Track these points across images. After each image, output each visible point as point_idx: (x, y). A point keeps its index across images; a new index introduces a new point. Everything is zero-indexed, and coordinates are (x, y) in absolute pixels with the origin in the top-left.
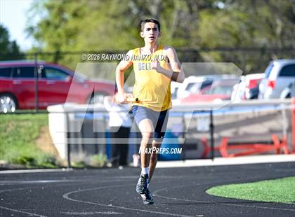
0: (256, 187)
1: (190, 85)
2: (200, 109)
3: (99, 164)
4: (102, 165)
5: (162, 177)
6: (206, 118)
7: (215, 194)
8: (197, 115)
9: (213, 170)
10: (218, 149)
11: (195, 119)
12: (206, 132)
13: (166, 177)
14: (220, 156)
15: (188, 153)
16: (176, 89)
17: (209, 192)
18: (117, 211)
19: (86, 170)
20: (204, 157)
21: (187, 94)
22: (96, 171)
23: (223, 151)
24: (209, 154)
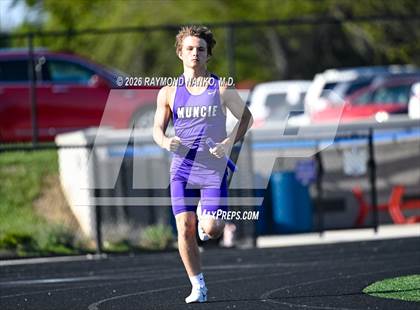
1: (329, 86)
2: (349, 133)
3: (158, 245)
4: (163, 244)
5: (279, 265)
6: (359, 149)
8: (344, 144)
9: (375, 249)
10: (386, 209)
11: (340, 152)
12: (361, 177)
13: (287, 265)
14: (390, 221)
15: (328, 218)
16: (303, 95)
19: (132, 256)
20: (358, 225)
21: (323, 104)
22: (153, 257)
23: (395, 212)
24: (368, 219)
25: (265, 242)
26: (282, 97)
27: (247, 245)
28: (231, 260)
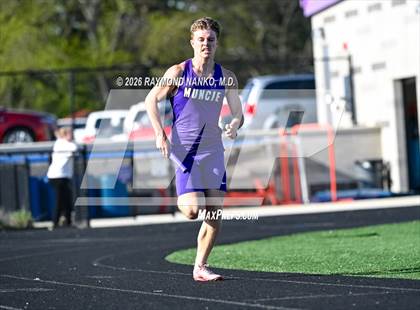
0: (234, 251)
1: (140, 115)
3: (21, 224)
4: (25, 225)
5: (107, 239)
7: (178, 261)
9: (174, 229)
13: (111, 240)
16: (122, 120)
17: (170, 258)
18: (45, 287)
19: (4, 232)
20: (161, 211)
21: (137, 126)
22: (19, 234)
24: (168, 207)
25: (96, 223)
26: (108, 120)
27: (83, 225)
28: (72, 236)
